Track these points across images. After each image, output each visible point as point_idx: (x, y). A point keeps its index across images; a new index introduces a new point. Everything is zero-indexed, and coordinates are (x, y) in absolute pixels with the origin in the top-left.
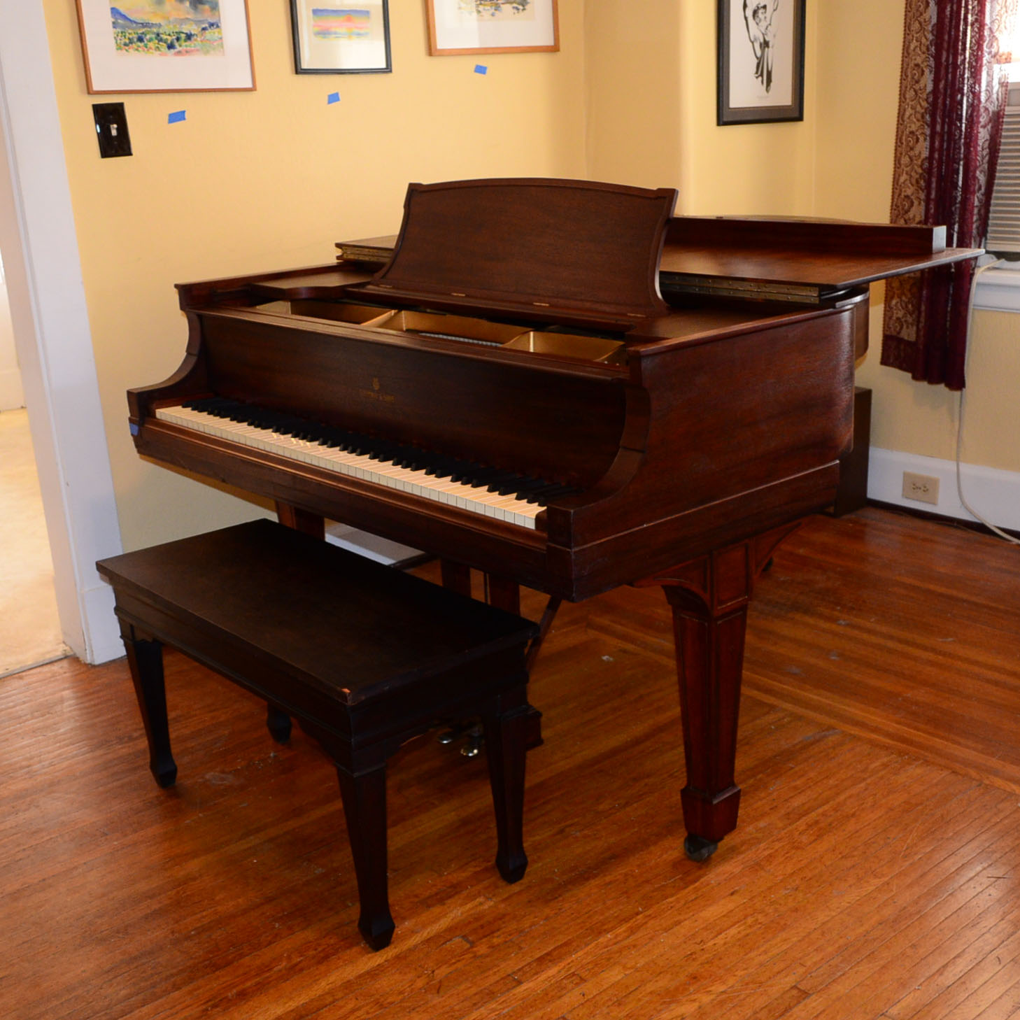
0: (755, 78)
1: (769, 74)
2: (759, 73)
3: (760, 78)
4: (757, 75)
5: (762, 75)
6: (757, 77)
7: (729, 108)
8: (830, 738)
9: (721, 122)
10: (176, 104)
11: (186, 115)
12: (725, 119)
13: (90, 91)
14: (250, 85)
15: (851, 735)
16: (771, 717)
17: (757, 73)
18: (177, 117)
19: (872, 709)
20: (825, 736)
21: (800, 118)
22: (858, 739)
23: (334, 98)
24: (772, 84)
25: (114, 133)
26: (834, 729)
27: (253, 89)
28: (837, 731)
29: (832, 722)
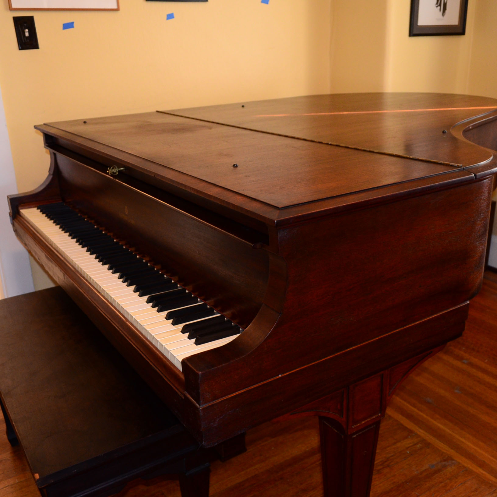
0: (435, 7)
1: (445, 5)
2: (439, 4)
3: (439, 7)
4: (437, 5)
5: (440, 5)
6: (437, 7)
7: (418, 26)
8: (449, 469)
9: (412, 34)
10: (68, 18)
11: (75, 25)
12: (415, 32)
13: (11, 9)
14: (115, 7)
15: (464, 467)
16: (408, 443)
17: (437, 4)
18: (68, 26)
19: (481, 444)
20: (445, 467)
21: (463, 33)
22: (469, 472)
23: (170, 16)
24: (447, 11)
25: (27, 34)
26: (453, 460)
27: (117, 10)
28: (453, 462)
29: (452, 452)
